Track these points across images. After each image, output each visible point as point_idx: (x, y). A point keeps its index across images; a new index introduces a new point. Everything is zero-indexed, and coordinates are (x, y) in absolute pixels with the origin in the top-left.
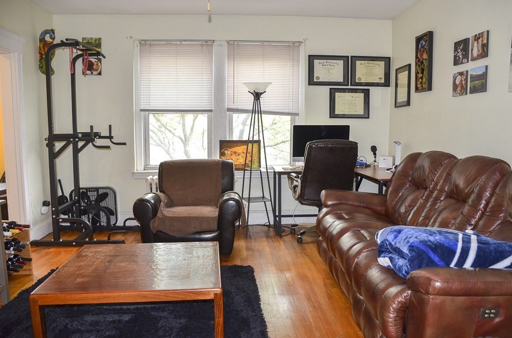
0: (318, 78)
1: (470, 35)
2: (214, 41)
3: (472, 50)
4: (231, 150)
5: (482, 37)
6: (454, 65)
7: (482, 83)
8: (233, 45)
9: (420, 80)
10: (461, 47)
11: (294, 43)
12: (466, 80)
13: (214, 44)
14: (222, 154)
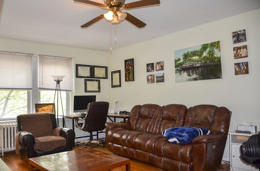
0: (80, 74)
1: (155, 62)
2: (33, 54)
3: (156, 67)
4: (41, 108)
5: (161, 63)
6: (147, 72)
7: (162, 79)
8: (42, 57)
9: (128, 77)
10: (150, 66)
11: (69, 58)
12: (154, 77)
13: (33, 56)
14: (37, 111)
